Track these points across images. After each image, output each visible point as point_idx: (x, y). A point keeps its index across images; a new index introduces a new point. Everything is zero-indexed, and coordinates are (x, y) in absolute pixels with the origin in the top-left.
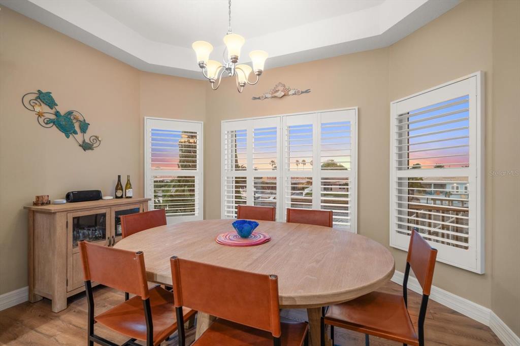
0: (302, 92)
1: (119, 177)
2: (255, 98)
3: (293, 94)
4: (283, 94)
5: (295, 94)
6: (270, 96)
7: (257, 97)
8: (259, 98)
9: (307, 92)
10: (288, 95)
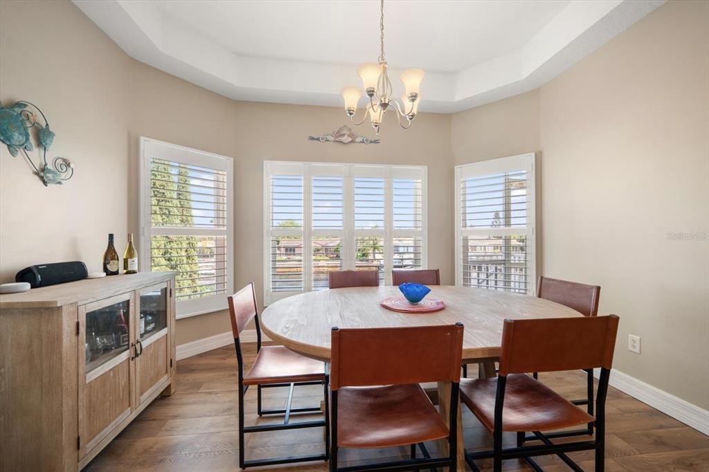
0: (371, 142)
1: (111, 236)
2: (312, 139)
3: (361, 142)
4: (350, 139)
5: (363, 142)
6: (332, 139)
7: (316, 137)
8: (318, 139)
9: (376, 142)
10: (355, 142)
